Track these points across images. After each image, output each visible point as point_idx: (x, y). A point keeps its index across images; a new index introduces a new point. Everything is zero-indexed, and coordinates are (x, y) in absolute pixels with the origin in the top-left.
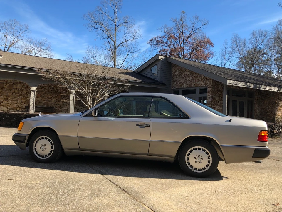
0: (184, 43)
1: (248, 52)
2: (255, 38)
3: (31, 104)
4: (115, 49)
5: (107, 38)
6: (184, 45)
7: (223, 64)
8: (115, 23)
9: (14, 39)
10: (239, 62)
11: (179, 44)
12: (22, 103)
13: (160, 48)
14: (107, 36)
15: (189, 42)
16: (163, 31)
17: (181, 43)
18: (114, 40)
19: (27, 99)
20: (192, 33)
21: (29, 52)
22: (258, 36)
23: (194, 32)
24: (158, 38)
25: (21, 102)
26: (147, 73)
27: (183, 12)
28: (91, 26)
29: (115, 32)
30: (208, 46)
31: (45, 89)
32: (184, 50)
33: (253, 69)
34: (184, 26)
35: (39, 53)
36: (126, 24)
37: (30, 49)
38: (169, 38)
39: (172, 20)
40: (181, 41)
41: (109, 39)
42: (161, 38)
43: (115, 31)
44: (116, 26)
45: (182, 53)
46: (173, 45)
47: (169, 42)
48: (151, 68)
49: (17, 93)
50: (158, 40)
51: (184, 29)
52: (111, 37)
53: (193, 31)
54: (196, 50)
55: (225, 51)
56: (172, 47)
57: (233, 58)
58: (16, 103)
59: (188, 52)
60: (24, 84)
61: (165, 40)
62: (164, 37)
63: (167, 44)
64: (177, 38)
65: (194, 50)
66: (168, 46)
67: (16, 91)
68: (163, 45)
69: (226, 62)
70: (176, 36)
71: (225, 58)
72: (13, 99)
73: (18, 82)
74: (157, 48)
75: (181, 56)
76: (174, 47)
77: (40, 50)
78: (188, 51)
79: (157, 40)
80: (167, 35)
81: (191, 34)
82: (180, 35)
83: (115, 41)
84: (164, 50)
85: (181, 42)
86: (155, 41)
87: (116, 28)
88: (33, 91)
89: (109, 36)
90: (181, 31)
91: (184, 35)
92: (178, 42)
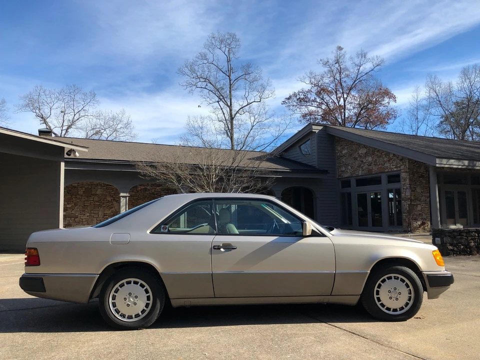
0: (344, 99)
1: (457, 104)
2: (468, 81)
4: (232, 119)
5: (218, 102)
6: (345, 101)
7: (414, 128)
8: (229, 76)
9: (75, 115)
10: (441, 122)
11: (336, 101)
12: (105, 217)
13: (304, 110)
14: (217, 99)
15: (353, 96)
16: (308, 82)
17: (338, 99)
18: (229, 104)
19: (112, 209)
20: (358, 81)
21: (97, 133)
22: (473, 76)
23: (361, 79)
24: (301, 94)
25: (104, 216)
26: (294, 155)
27: (340, 48)
28: (191, 85)
29: (230, 92)
30: (386, 100)
31: (138, 192)
32: (345, 110)
33: (468, 133)
34: (342, 71)
35: (114, 135)
36: (247, 77)
37: (98, 130)
38: (318, 94)
39: (321, 62)
40: (339, 95)
41: (221, 103)
42: (306, 93)
43: (230, 88)
44: (230, 80)
45: (341, 117)
46: (325, 103)
47: (318, 100)
48: (300, 147)
49: (97, 202)
50: (299, 98)
51: (343, 76)
52: (223, 100)
53: (358, 78)
54: (366, 110)
55: (416, 106)
56: (324, 107)
57: (432, 117)
58: (96, 216)
59: (352, 113)
60: (107, 186)
61: (312, 97)
62: (310, 91)
63: (316, 103)
64: (331, 92)
65: (362, 109)
66: (317, 105)
67: (96, 199)
68: (308, 104)
69: (420, 124)
70: (330, 89)
71: (417, 118)
72: (92, 211)
73: (97, 185)
74: (299, 110)
75: (340, 120)
76: (327, 106)
77: (115, 130)
78: (353, 110)
79: (298, 97)
80: (316, 88)
81: (356, 83)
82: (336, 85)
83: (230, 107)
84: (310, 114)
85: (340, 98)
86: (295, 99)
87: (230, 85)
88: (123, 197)
89: (221, 97)
90: (338, 79)
91: (344, 84)
92: (334, 97)
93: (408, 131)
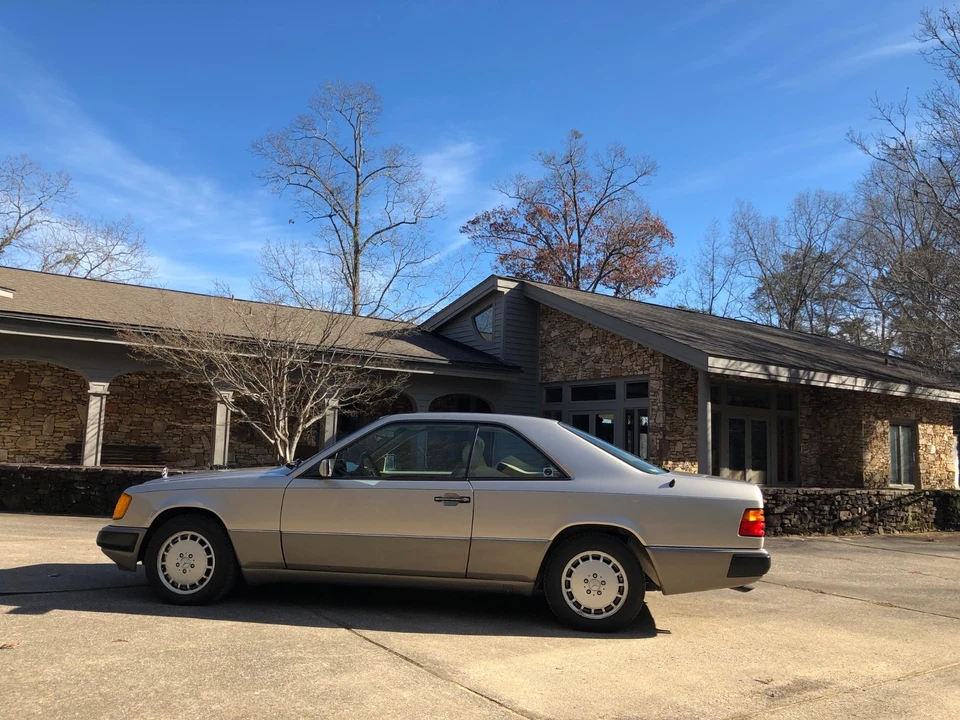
0: (579, 233)
1: (785, 257)
2: (804, 218)
3: (88, 436)
4: (357, 252)
5: (330, 216)
6: (580, 237)
7: (707, 297)
8: (356, 168)
9: (20, 218)
10: (759, 290)
11: (564, 235)
12: (56, 435)
13: (504, 247)
14: (329, 210)
15: (597, 227)
16: (513, 194)
17: (569, 232)
18: (353, 223)
19: (74, 419)
20: (606, 200)
21: (68, 260)
22: (815, 211)
23: (612, 197)
24: (498, 215)
25: (54, 432)
26: (461, 333)
27: (577, 135)
28: (277, 178)
29: (357, 198)
30: (656, 240)
31: (132, 386)
32: (579, 253)
33: (802, 312)
34: (578, 179)
35: (105, 265)
36: (393, 172)
37: (72, 253)
38: (531, 217)
39: (540, 157)
40: (569, 225)
42: (507, 215)
43: (357, 192)
44: (358, 176)
45: (573, 264)
46: (545, 237)
47: (531, 230)
48: (474, 318)
49: (40, 402)
50: (495, 223)
51: (578, 187)
52: (341, 214)
53: (607, 194)
54: (619, 256)
55: (711, 256)
56: (541, 244)
57: (739, 279)
58: (36, 433)
59: (593, 261)
60: (66, 372)
61: (521, 222)
62: (514, 211)
63: (525, 236)
64: (556, 217)
65: (611, 254)
66: (529, 240)
67: (39, 396)
68: (511, 237)
69: (716, 291)
70: (553, 210)
71: (713, 280)
72: (27, 422)
73: (44, 367)
74: (494, 246)
75: (570, 273)
76: (548, 244)
77: (108, 257)
78: (595, 256)
79: (492, 222)
80: (526, 206)
81: (602, 203)
82: (566, 205)
83: (355, 226)
84: (515, 255)
85: (572, 229)
86: (486, 224)
87: (358, 185)
88: (96, 395)
89: (338, 208)
90: (571, 192)
91: (581, 205)
92: (560, 227)
93: (694, 303)
